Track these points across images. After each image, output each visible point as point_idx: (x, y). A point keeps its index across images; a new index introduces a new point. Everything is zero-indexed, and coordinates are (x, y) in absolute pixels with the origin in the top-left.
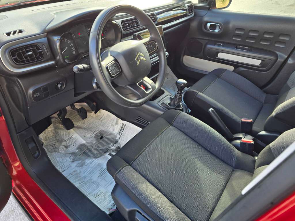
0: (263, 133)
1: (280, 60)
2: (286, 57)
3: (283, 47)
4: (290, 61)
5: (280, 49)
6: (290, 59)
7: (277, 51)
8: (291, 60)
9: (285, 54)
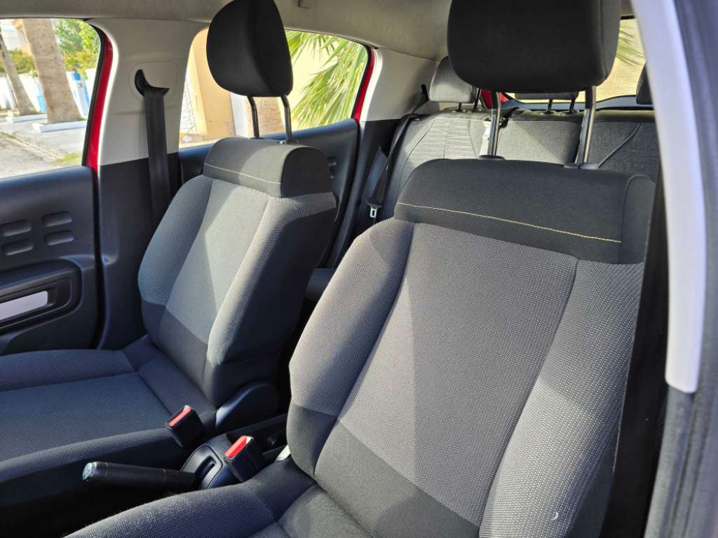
0: (221, 413)
1: (87, 268)
2: (93, 257)
3: (71, 239)
4: (108, 260)
5: (66, 249)
6: (103, 257)
7: (63, 255)
8: (108, 258)
9: (87, 252)
